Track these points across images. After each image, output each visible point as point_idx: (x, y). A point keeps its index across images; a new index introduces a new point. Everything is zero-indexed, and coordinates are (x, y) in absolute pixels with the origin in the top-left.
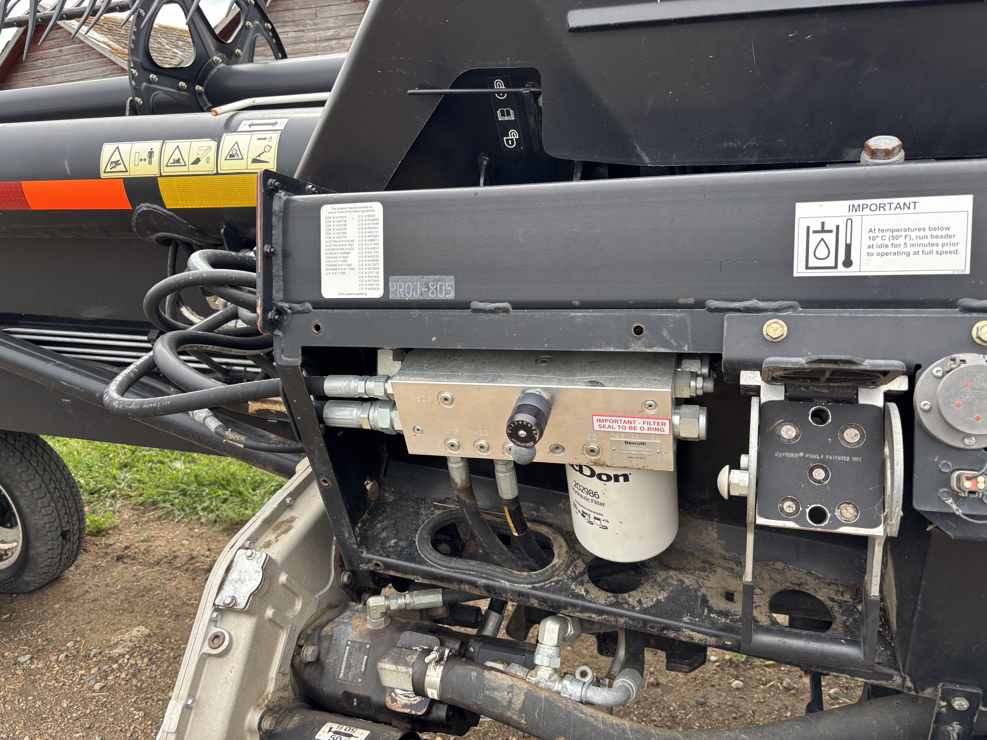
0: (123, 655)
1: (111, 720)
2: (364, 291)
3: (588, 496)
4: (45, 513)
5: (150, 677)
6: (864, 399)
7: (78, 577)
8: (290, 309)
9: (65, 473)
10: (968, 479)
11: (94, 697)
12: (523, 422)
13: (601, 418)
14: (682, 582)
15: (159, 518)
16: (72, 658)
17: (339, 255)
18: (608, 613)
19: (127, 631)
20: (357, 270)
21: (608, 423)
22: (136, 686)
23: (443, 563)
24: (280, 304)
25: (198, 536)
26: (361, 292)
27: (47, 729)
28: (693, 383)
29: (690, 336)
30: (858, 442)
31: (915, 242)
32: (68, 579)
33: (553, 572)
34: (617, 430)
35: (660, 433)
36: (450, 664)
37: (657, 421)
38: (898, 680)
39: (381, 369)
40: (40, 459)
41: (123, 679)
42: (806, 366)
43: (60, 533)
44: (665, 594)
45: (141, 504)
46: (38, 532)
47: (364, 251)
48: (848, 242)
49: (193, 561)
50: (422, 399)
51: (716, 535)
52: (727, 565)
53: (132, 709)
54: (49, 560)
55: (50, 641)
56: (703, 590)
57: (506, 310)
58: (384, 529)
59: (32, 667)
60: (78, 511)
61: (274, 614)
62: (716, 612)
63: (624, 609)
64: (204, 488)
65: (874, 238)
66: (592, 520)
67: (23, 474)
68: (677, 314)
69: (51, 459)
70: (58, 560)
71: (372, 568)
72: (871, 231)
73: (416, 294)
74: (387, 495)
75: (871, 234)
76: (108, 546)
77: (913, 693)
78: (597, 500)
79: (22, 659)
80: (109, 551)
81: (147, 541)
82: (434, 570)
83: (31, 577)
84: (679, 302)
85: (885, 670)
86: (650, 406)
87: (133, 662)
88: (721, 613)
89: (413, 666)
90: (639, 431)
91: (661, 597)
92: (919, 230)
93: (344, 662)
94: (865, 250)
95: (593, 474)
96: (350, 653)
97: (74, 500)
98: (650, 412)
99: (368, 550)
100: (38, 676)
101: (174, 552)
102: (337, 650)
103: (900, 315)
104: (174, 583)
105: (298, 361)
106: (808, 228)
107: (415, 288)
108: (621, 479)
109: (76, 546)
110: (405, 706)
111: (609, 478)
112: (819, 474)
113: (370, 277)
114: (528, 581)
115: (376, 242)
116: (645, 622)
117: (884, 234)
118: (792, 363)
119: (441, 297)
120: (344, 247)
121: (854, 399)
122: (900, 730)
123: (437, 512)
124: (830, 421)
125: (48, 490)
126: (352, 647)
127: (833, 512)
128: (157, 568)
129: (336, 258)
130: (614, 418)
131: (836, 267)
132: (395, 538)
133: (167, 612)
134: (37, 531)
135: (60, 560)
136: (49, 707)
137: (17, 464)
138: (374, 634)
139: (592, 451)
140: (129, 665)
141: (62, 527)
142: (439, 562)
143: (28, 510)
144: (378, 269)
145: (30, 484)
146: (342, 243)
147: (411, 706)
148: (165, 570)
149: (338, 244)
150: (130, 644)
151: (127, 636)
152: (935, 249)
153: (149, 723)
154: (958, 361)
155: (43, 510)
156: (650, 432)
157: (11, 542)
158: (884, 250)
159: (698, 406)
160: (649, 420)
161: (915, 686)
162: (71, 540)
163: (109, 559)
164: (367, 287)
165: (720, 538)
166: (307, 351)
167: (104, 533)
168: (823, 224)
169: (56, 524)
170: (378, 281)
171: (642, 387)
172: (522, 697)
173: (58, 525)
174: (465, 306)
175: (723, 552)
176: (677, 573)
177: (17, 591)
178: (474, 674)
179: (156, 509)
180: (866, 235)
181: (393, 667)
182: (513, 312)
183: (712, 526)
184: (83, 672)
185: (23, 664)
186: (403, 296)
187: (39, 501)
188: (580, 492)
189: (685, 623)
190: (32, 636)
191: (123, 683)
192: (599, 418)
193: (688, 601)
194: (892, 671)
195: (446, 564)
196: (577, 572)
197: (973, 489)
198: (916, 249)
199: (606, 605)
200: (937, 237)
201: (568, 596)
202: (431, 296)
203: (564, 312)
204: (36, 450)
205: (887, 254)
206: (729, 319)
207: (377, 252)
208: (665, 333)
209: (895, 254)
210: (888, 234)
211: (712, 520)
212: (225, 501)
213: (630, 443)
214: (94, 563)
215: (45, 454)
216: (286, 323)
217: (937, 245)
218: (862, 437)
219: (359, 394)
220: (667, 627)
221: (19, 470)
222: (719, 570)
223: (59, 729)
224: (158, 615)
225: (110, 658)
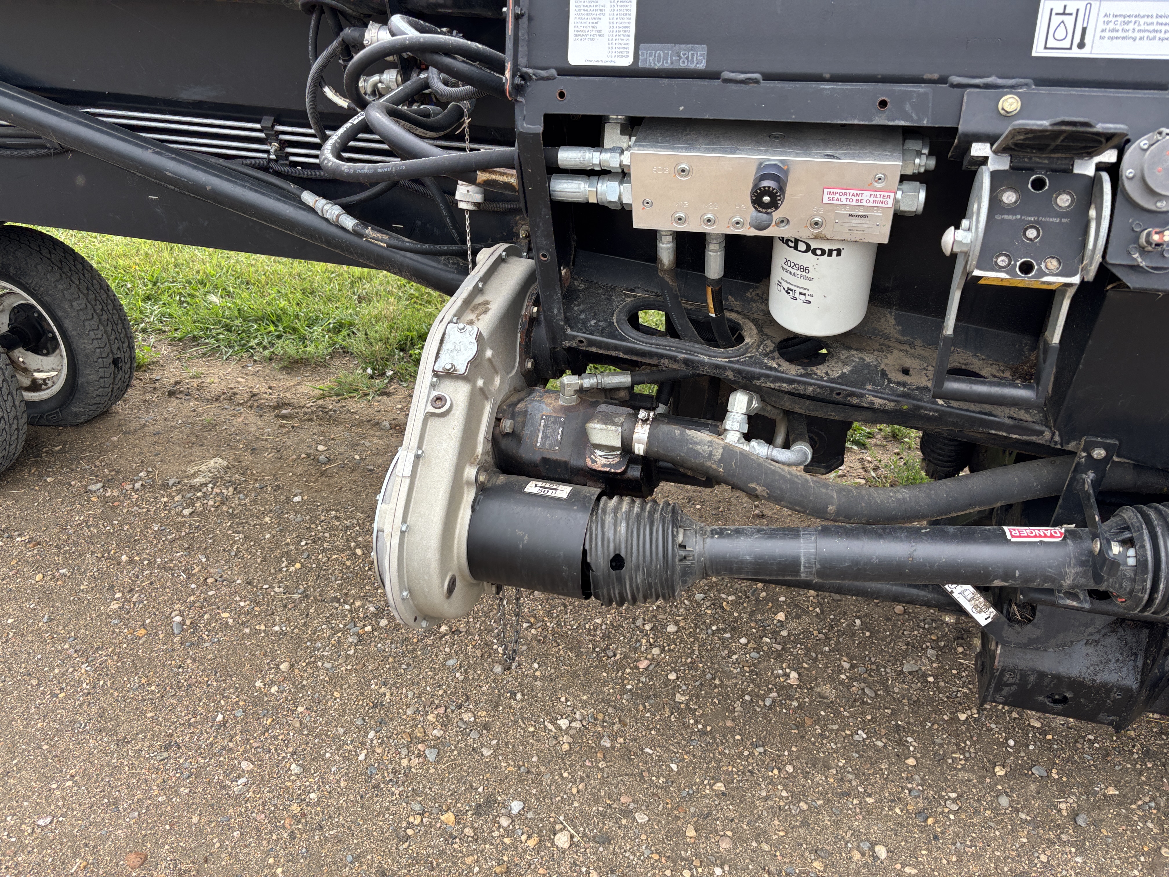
0: (206, 485)
1: (210, 541)
2: (613, 59)
3: (799, 272)
4: (94, 337)
5: (239, 505)
6: (1078, 170)
7: (128, 411)
8: (534, 74)
9: (110, 294)
10: (1157, 233)
11: (186, 522)
12: (769, 187)
13: (832, 190)
14: (864, 360)
15: (204, 355)
16: (150, 486)
17: (589, 21)
18: (799, 382)
19: (203, 463)
20: (606, 37)
21: (837, 196)
22: (228, 512)
23: (644, 340)
24: (524, 70)
25: (254, 374)
26: (610, 59)
27: (144, 549)
28: (917, 161)
29: (930, 110)
30: (1069, 206)
31: (1142, 27)
32: (118, 413)
33: (747, 349)
34: (844, 202)
35: (883, 205)
36: (655, 424)
37: (882, 193)
38: (1047, 434)
39: (608, 143)
40: (81, 275)
41: (212, 506)
42: (1050, 128)
43: (111, 360)
44: (849, 368)
45: (180, 340)
46: (88, 358)
47: (615, 17)
48: (1085, 25)
49: (255, 398)
50: (658, 170)
51: (893, 322)
52: (902, 348)
53: (230, 532)
54: (101, 390)
55: (118, 472)
56: (883, 366)
57: (756, 81)
58: (582, 312)
59: (107, 495)
60: (128, 338)
61: (484, 383)
62: (894, 383)
63: (813, 378)
64: (250, 324)
65: (1108, 23)
66: (797, 295)
67: (65, 292)
68: (921, 89)
69: (93, 277)
70: (110, 390)
71: (574, 345)
72: (1106, 15)
73: (667, 62)
74: (576, 283)
75: (1106, 19)
76: (156, 381)
77: (1059, 446)
78: (807, 275)
79: (93, 487)
80: (157, 385)
81: (197, 378)
82: (636, 346)
83: (81, 407)
84: (925, 77)
85: (1037, 427)
86: (880, 179)
87: (218, 491)
88: (898, 384)
89: (622, 425)
90: (864, 204)
91: (845, 370)
92: (1148, 17)
93: (541, 433)
94: (1099, 33)
95: (808, 248)
96: (546, 426)
97: (123, 324)
98: (878, 185)
99: (572, 329)
100: (116, 504)
101: (232, 388)
102: (533, 424)
103: (1120, 95)
104: (241, 419)
105: (539, 128)
106: (1052, 10)
107: (665, 57)
108: (835, 253)
109: (127, 376)
110: (604, 465)
111: (823, 252)
112: (1032, 233)
113: (619, 44)
114: (726, 355)
115: (628, 8)
116: (832, 389)
117: (1117, 19)
118: (1038, 125)
119: (692, 66)
120: (594, 12)
121: (1069, 169)
122: (1037, 485)
123: (628, 300)
124: (1047, 188)
125: (95, 311)
126: (547, 421)
127: (1039, 265)
128: (216, 404)
129: (586, 23)
130: (843, 191)
131: (1070, 48)
132: (594, 319)
133: (241, 446)
134: (87, 356)
135: (112, 391)
136: (138, 530)
137: (57, 280)
138: (567, 410)
139: (816, 223)
140: (214, 493)
141: (113, 353)
142: (641, 339)
143: (74, 333)
144: (629, 36)
145: (75, 303)
146: (592, 8)
147: (610, 465)
148: (226, 406)
149: (588, 9)
150: (211, 475)
151: (203, 468)
152: (1158, 35)
153: (252, 543)
154: (1164, 134)
155: (92, 333)
156: (874, 205)
157: (49, 371)
158: (1115, 34)
159: (918, 183)
160: (875, 193)
161: (1062, 440)
162: (123, 368)
163: (159, 393)
164: (617, 54)
165: (898, 324)
166: (549, 119)
167: (144, 368)
168: (1065, 7)
169: (107, 349)
170: (628, 48)
171: (876, 160)
172: (721, 451)
173: (109, 351)
174: (714, 76)
175: (900, 337)
176: (858, 352)
177: (63, 423)
178: (677, 432)
179: (198, 345)
180: (1101, 19)
181: (603, 426)
182: (763, 83)
183: (891, 313)
184: (165, 499)
185: (95, 492)
186: (652, 64)
187: (86, 323)
188: (790, 269)
189: (868, 390)
190: (95, 466)
191: (213, 509)
192: (829, 190)
193: (869, 374)
194: (1043, 428)
195: (647, 341)
196: (768, 350)
197: (1160, 242)
198: (1141, 35)
199: (797, 375)
200: (1161, 24)
201: (762, 368)
202: (682, 66)
203: (814, 85)
204: (75, 266)
205: (1116, 38)
206: (969, 94)
207: (629, 19)
208: (908, 107)
209: (1123, 38)
210: (1120, 19)
211: (892, 308)
212: (279, 337)
213: (853, 216)
214: (143, 398)
215: (85, 271)
216: (529, 90)
217: (1161, 31)
218: (1072, 201)
219: (593, 165)
220: (852, 394)
221: (60, 287)
222: (896, 352)
223: (156, 549)
224: (232, 449)
225: (191, 487)
